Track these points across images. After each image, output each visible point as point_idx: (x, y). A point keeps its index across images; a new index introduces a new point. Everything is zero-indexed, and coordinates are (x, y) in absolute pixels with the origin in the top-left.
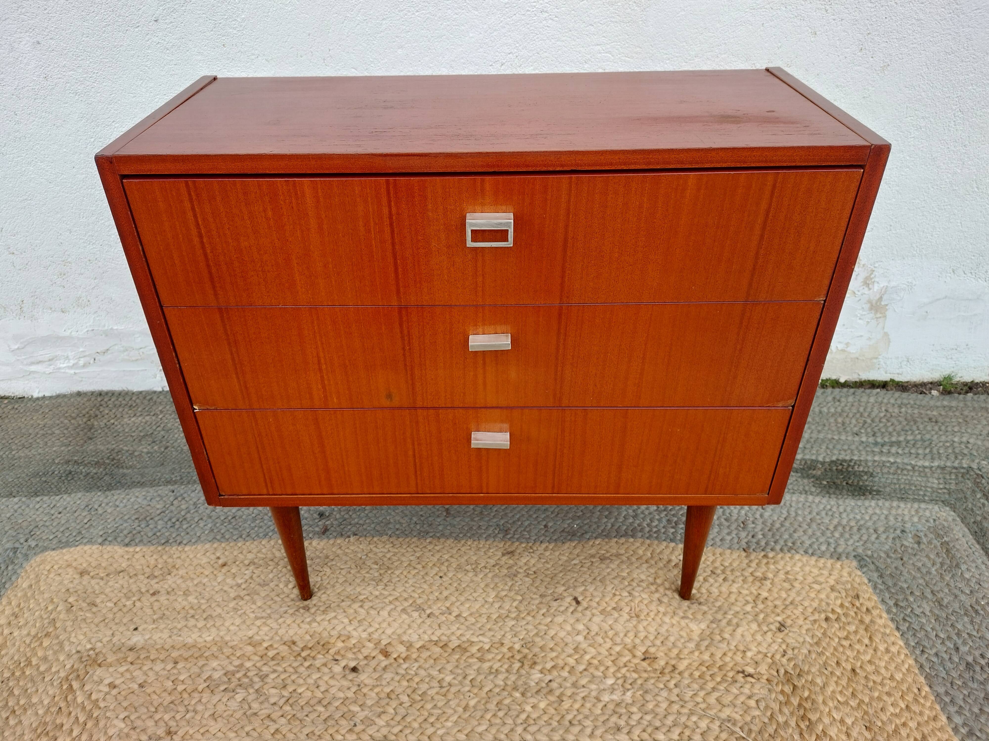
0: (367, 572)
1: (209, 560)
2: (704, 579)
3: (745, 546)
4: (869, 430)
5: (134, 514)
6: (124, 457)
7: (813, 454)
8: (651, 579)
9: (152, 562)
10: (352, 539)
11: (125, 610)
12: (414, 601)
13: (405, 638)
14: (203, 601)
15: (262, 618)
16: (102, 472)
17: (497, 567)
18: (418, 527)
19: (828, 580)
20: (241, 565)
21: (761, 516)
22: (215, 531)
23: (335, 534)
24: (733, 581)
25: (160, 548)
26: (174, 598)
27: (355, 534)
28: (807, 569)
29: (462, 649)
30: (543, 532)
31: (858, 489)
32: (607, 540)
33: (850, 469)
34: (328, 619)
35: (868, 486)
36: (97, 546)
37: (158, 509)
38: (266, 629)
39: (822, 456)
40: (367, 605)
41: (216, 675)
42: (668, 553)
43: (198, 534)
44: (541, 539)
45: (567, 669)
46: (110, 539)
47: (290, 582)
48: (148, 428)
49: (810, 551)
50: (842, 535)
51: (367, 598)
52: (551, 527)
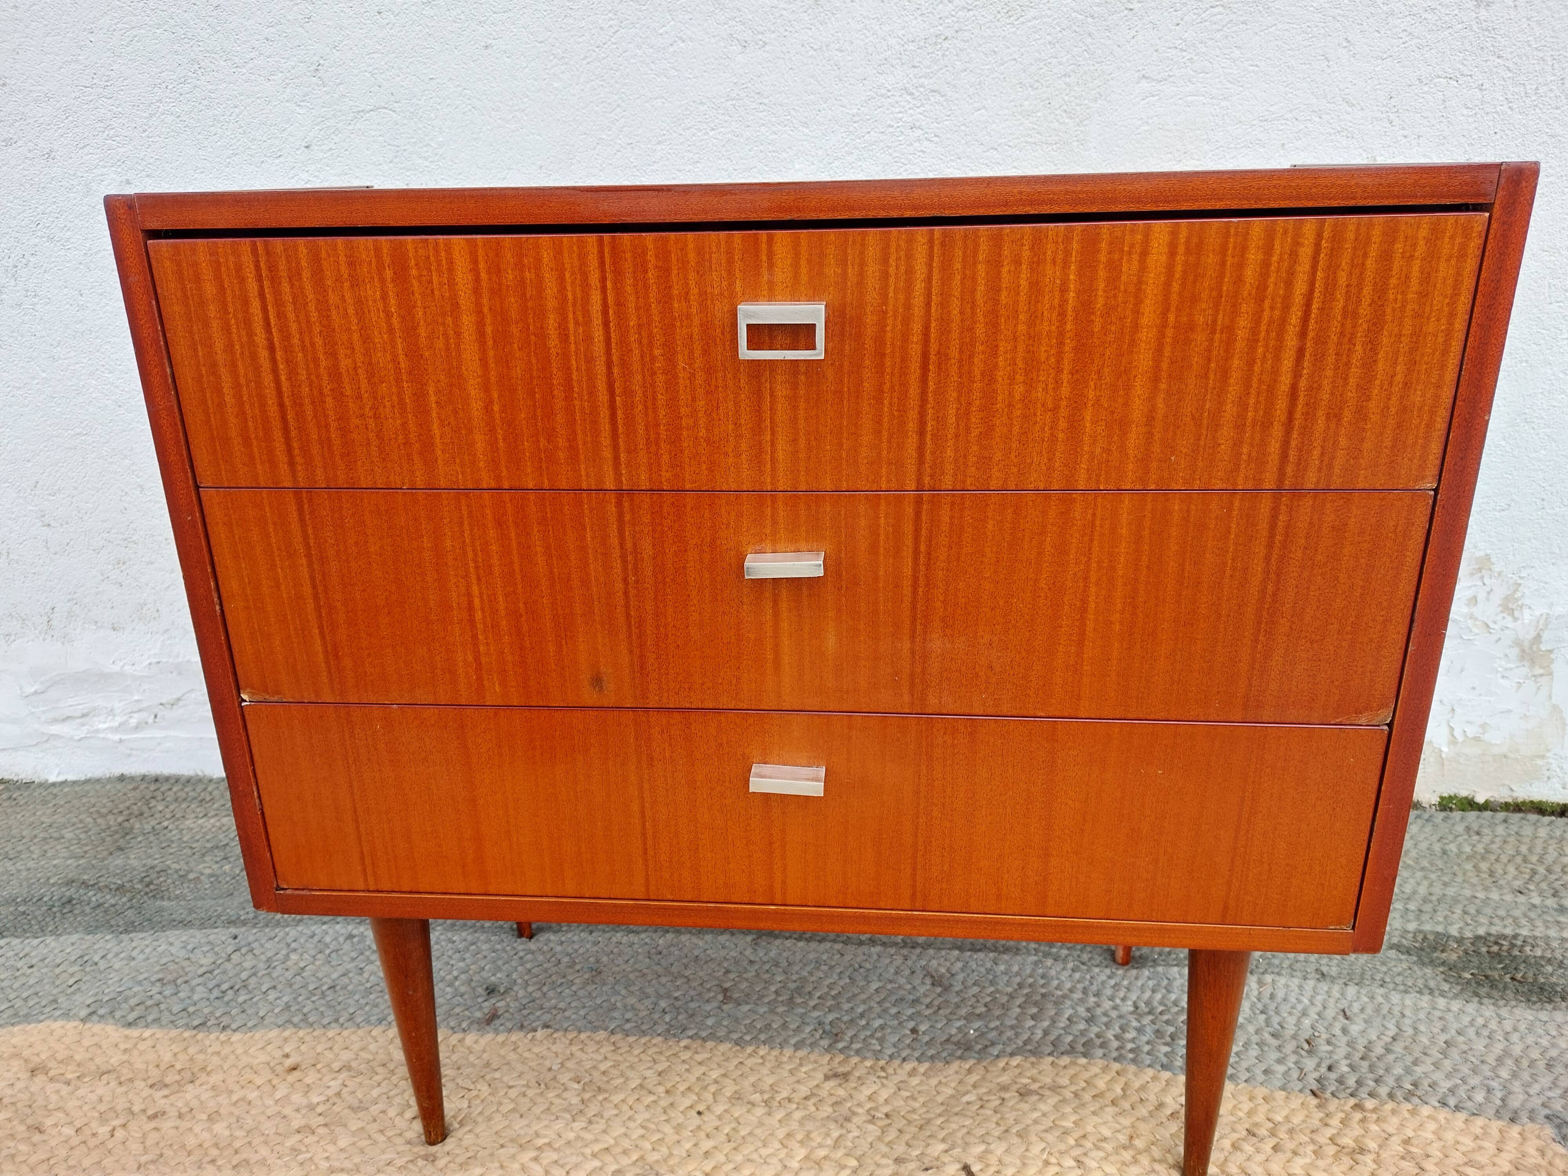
0: (558, 1096)
1: (268, 1059)
2: (1233, 1145)
3: (1315, 1086)
4: (1544, 886)
5: (157, 972)
6: (169, 881)
7: (1438, 923)
8: (1123, 1138)
9: (167, 1057)
10: (540, 1034)
11: (92, 1142)
14: (239, 1133)
16: (124, 904)
17: (813, 1101)
18: (667, 1018)
19: (1496, 1160)
20: (324, 1071)
21: (1345, 1031)
22: (293, 1009)
23: (509, 1025)
24: (1295, 1153)
25: (186, 1034)
26: (188, 1125)
27: (546, 1026)
28: (1449, 1136)
30: (908, 1041)
31: (1536, 989)
32: (1033, 1059)
33: (1516, 952)
35: (1556, 984)
36: (76, 1023)
37: (202, 966)
39: (1457, 926)
40: (548, 1157)
42: (1156, 1090)
43: (261, 1014)
44: (904, 1054)
46: (101, 1012)
47: (410, 1106)
48: (221, 836)
49: (1452, 1102)
50: (1514, 1075)
51: (549, 1144)
52: (924, 1033)
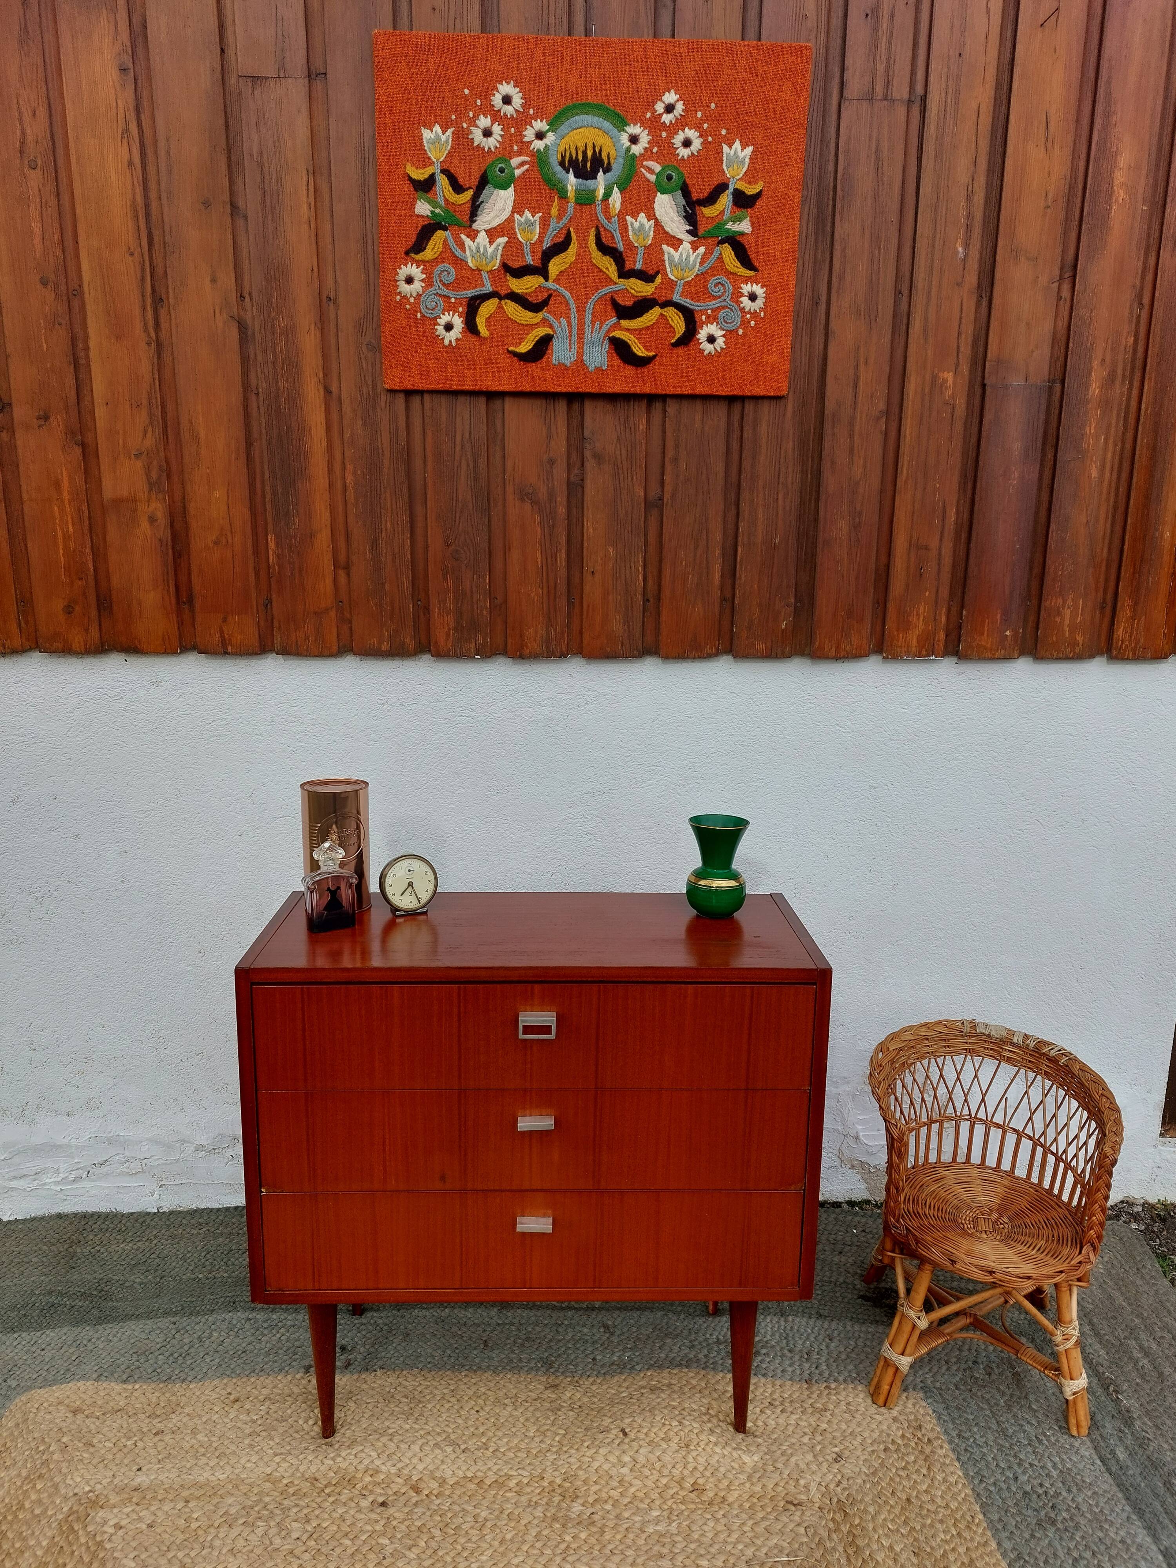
0: (397, 1406)
1: (218, 1396)
3: (807, 1377)
5: (131, 1348)
6: (114, 1288)
8: (704, 1409)
9: (154, 1400)
10: (379, 1373)
11: (126, 1450)
12: (448, 1436)
13: (438, 1474)
14: (213, 1439)
15: (282, 1454)
16: (88, 1305)
17: (539, 1401)
18: (452, 1360)
20: (255, 1401)
22: (224, 1366)
23: (359, 1368)
24: (792, 1413)
25: (161, 1385)
26: (180, 1436)
27: (382, 1368)
29: (499, 1484)
30: (591, 1366)
32: (659, 1371)
34: (354, 1453)
36: (92, 1382)
37: (158, 1343)
38: (287, 1465)
40: (396, 1439)
41: (233, 1511)
43: (205, 1371)
44: (589, 1373)
45: (611, 1502)
46: (106, 1374)
51: (396, 1432)
52: (600, 1360)
